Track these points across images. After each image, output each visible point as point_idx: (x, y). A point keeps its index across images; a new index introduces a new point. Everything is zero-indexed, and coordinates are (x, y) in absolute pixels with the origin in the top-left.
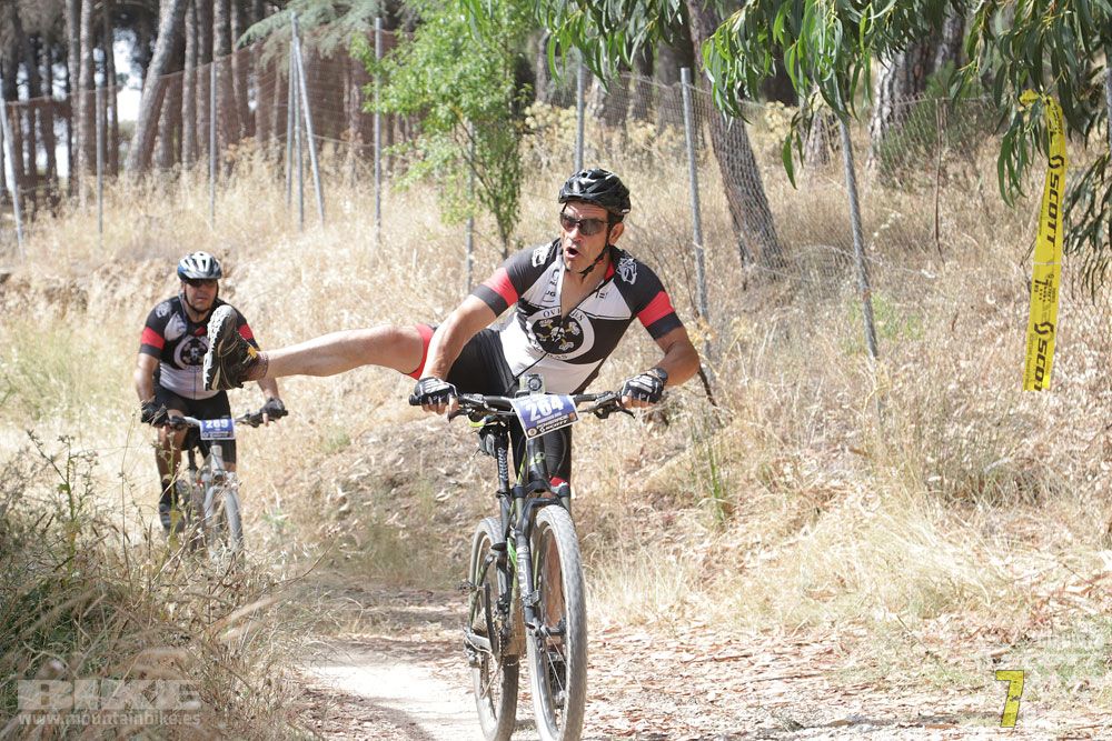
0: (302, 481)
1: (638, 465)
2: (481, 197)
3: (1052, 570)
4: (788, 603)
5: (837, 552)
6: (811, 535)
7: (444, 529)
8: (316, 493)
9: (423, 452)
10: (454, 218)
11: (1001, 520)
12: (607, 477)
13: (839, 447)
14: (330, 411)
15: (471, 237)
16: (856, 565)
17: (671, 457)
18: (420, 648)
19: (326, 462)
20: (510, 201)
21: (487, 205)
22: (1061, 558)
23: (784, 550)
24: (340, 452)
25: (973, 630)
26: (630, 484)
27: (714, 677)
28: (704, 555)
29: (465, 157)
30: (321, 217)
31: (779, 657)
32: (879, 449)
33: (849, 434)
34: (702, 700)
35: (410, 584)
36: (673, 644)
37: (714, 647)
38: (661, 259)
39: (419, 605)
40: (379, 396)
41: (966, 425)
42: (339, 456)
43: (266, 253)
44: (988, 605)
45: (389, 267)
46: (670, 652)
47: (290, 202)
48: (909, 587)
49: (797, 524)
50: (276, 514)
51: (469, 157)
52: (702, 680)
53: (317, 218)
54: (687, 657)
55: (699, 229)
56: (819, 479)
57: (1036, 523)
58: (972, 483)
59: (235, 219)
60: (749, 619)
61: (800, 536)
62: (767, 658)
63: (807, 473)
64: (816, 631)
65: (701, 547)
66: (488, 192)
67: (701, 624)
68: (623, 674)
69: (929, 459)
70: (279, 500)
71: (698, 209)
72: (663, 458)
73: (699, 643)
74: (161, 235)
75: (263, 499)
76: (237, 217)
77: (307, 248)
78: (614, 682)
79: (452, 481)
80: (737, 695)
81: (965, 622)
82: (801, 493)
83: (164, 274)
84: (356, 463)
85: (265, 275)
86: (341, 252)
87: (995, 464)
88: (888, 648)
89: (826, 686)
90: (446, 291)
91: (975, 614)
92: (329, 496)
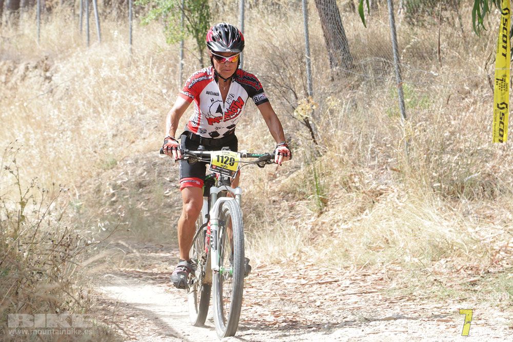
0: (90, 184)
1: (275, 177)
2: (188, 29)
3: (501, 235)
4: (358, 252)
5: (384, 224)
6: (370, 215)
7: (168, 211)
8: (98, 191)
9: (157, 169)
10: (173, 40)
11: (473, 207)
12: (258, 183)
13: (384, 167)
14: (105, 146)
15: (183, 51)
16: (395, 232)
17: (293, 172)
18: (158, 276)
19: (103, 174)
20: (204, 31)
21: (191, 34)
22: (506, 228)
23: (355, 224)
24: (112, 168)
25: (459, 268)
26: (270, 187)
27: (319, 293)
28: (311, 226)
29: (179, 7)
30: (99, 38)
31: (354, 282)
32: (407, 169)
33: (390, 160)
34: (313, 305)
35: (150, 241)
36: (296, 275)
37: (318, 276)
38: (287, 63)
39: (156, 253)
40: (132, 138)
41: (454, 155)
42: (111, 171)
43: (69, 58)
44: (467, 254)
45: (137, 67)
46: (294, 279)
47: (81, 30)
48: (424, 244)
49: (362, 210)
50: (76, 202)
51: (181, 6)
52: (312, 294)
53: (97, 39)
54: (303, 281)
55: (308, 48)
56: (374, 185)
57: (492, 209)
58: (457, 187)
59: (51, 40)
60: (337, 261)
61: (363, 216)
62: (348, 282)
63: (367, 181)
64: (373, 268)
65: (309, 221)
66: (192, 27)
67: (310, 264)
68: (269, 291)
69: (434, 174)
70: (78, 194)
71: (308, 37)
72: (288, 173)
73: (310, 274)
74: (10, 47)
75: (69, 194)
76: (52, 38)
77: (91, 56)
78: (265, 295)
79: (173, 184)
80: (332, 303)
81: (455, 263)
82: (364, 192)
83: (12, 69)
84: (120, 175)
85: (68, 70)
86: (111, 58)
87: (470, 177)
88: (413, 277)
89: (380, 297)
90: (168, 80)
91: (460, 259)
92: (105, 194)
